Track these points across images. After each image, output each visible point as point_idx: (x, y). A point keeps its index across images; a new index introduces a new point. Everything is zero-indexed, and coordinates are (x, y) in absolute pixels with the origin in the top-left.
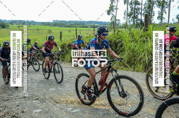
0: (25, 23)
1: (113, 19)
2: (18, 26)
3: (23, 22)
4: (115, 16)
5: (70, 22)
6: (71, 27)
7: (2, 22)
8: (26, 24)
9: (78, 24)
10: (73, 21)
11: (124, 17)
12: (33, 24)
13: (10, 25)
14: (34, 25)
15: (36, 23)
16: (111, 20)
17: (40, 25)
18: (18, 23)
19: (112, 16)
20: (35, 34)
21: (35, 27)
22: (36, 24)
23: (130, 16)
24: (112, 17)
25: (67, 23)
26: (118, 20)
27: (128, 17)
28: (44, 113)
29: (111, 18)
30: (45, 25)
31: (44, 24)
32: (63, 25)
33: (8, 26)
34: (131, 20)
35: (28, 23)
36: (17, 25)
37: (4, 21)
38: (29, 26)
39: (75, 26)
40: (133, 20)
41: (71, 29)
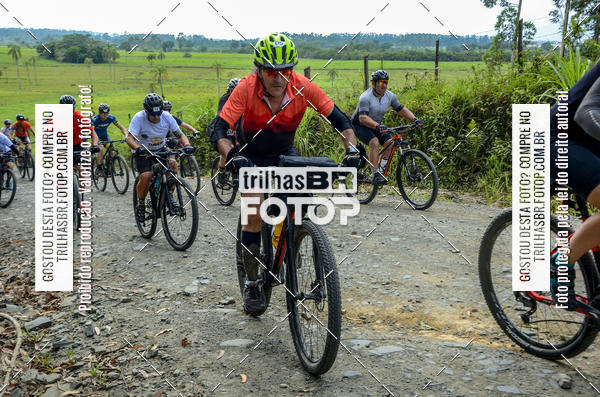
0: (172, 44)
1: (506, 23)
2: (147, 54)
3: (165, 40)
4: (517, 9)
5: (334, 38)
6: (339, 58)
7: (95, 42)
8: (176, 47)
9: (364, 48)
10: (347, 37)
11: (555, 13)
12: (199, 47)
13: (122, 53)
14: (204, 50)
15: (212, 42)
16: (498, 26)
17: (224, 52)
18: (148, 43)
19: (503, 9)
20: (206, 84)
21: (208, 59)
22: (209, 49)
23: (582, 5)
24: (502, 13)
25: (323, 45)
26: (529, 25)
27: (572, 13)
28: (263, 353)
29: (499, 18)
30: (241, 52)
31: (239, 48)
32: (308, 52)
33: (116, 56)
34: (585, 22)
35: (181, 46)
36: (145, 51)
37: (102, 39)
38: (187, 56)
39: (352, 53)
40: (591, 23)
41: (337, 67)
